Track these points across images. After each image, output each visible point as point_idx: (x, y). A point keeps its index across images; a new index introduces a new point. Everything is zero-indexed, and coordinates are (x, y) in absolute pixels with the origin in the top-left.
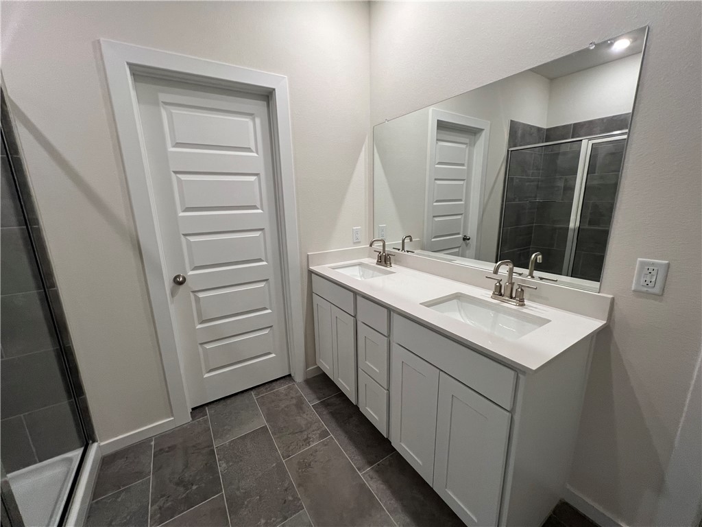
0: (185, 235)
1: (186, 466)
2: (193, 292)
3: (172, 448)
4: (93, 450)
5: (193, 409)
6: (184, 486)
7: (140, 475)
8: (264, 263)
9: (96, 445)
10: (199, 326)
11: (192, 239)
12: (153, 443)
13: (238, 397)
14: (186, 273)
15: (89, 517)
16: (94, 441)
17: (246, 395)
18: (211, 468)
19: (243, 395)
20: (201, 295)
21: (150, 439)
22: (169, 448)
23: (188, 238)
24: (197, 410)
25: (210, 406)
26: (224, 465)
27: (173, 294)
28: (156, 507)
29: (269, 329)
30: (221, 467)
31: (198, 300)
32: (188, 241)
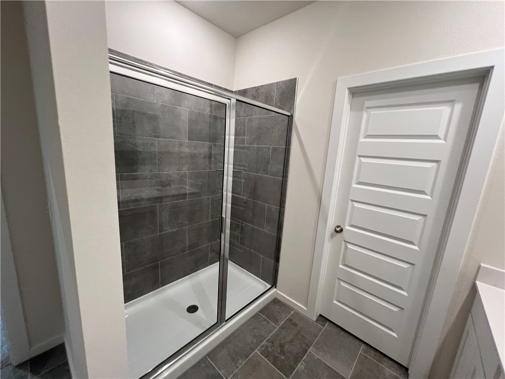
0: (352, 201)
1: (291, 342)
2: (345, 241)
3: (295, 325)
4: (274, 290)
5: (320, 315)
6: (281, 350)
7: (276, 321)
8: (416, 248)
9: (275, 289)
10: (341, 266)
11: (356, 205)
12: (292, 312)
13: (351, 337)
14: (344, 226)
15: (253, 317)
16: (276, 287)
17: (357, 342)
18: (297, 360)
19: (355, 340)
20: (350, 246)
21: (292, 309)
22: (295, 323)
23: (354, 203)
24: (322, 319)
25: (331, 324)
26: (303, 367)
27: (332, 236)
28: (266, 343)
29: (399, 309)
30: (301, 366)
31: (346, 248)
32: (353, 206)
